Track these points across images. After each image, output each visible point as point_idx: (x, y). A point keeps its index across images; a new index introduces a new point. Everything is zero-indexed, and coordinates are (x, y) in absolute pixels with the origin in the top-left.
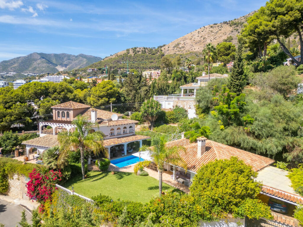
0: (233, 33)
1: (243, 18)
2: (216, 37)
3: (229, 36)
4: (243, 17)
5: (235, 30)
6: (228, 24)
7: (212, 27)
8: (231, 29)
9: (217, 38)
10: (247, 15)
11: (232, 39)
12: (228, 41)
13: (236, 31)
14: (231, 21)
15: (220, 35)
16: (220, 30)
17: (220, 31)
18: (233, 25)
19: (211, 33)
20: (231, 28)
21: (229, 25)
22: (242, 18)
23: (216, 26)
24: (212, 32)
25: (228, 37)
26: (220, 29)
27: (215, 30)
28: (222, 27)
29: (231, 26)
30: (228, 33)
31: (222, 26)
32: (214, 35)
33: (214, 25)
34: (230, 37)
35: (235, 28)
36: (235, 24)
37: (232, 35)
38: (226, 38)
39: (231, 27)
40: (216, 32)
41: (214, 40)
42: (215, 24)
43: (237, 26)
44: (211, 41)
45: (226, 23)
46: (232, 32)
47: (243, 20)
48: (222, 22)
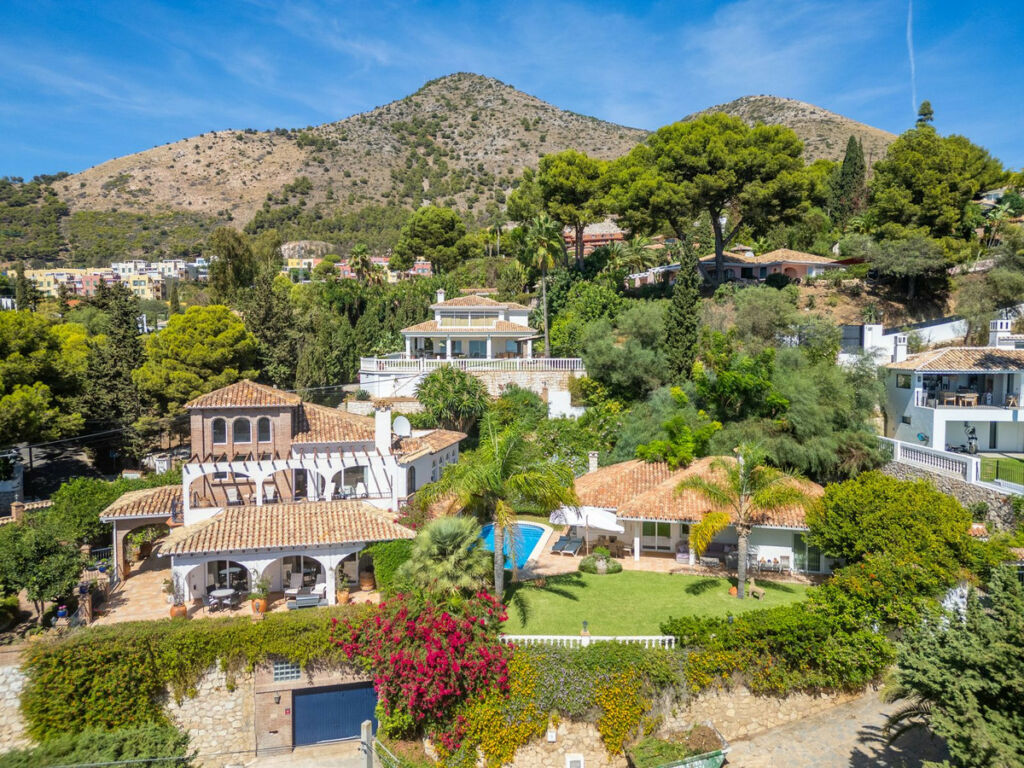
0: (310, 169)
1: (333, 129)
2: (259, 175)
3: (300, 176)
4: (333, 125)
5: (315, 159)
6: (290, 138)
7: (240, 138)
8: (302, 155)
9: (262, 177)
10: (343, 121)
11: (310, 188)
12: (299, 190)
13: (316, 163)
14: (300, 131)
15: (272, 169)
16: (269, 153)
17: (270, 156)
18: (305, 145)
19: (240, 158)
20: (303, 152)
21: (295, 141)
22: (328, 130)
23: (254, 137)
24: (242, 153)
25: (297, 180)
26: (269, 149)
27: (254, 150)
28: (274, 145)
29: (299, 145)
30: (295, 168)
31: (274, 142)
32: (252, 166)
33: (248, 135)
34: (304, 179)
35: (314, 154)
36: (313, 143)
37: (307, 175)
38: (292, 182)
39: (302, 148)
40: (256, 157)
41: (255, 183)
42: (249, 131)
43: (320, 150)
44: (244, 183)
45: (282, 133)
46: (307, 165)
47: (334, 135)
48: (273, 129)
